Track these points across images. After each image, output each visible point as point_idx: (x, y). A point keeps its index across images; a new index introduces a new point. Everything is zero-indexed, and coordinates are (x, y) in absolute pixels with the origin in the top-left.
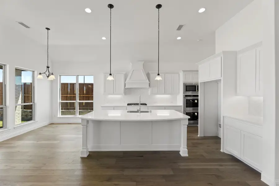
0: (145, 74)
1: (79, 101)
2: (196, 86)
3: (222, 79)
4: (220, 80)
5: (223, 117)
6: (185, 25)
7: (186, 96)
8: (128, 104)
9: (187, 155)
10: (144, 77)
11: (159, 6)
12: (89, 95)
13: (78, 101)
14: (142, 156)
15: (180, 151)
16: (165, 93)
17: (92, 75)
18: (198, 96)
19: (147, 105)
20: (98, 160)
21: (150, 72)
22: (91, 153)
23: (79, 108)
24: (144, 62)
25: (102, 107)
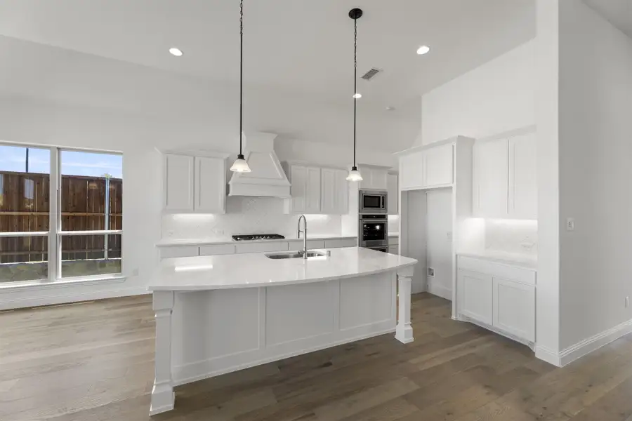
0: (279, 163)
1: (61, 232)
2: (379, 197)
3: (454, 186)
4: (451, 188)
5: (456, 255)
6: (382, 71)
7: (364, 217)
8: (235, 237)
9: (412, 339)
10: (279, 172)
11: (356, 14)
12: (89, 214)
13: (57, 231)
14: (329, 364)
15: (394, 333)
16: (320, 211)
17: (122, 154)
18: (384, 217)
19: (286, 238)
20: (219, 408)
21: (289, 162)
22: (180, 393)
23: (62, 254)
24: (275, 136)
25: (159, 246)
